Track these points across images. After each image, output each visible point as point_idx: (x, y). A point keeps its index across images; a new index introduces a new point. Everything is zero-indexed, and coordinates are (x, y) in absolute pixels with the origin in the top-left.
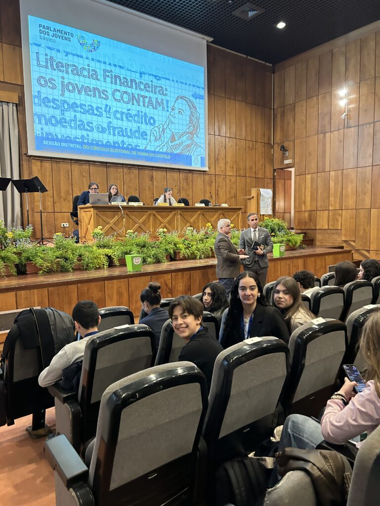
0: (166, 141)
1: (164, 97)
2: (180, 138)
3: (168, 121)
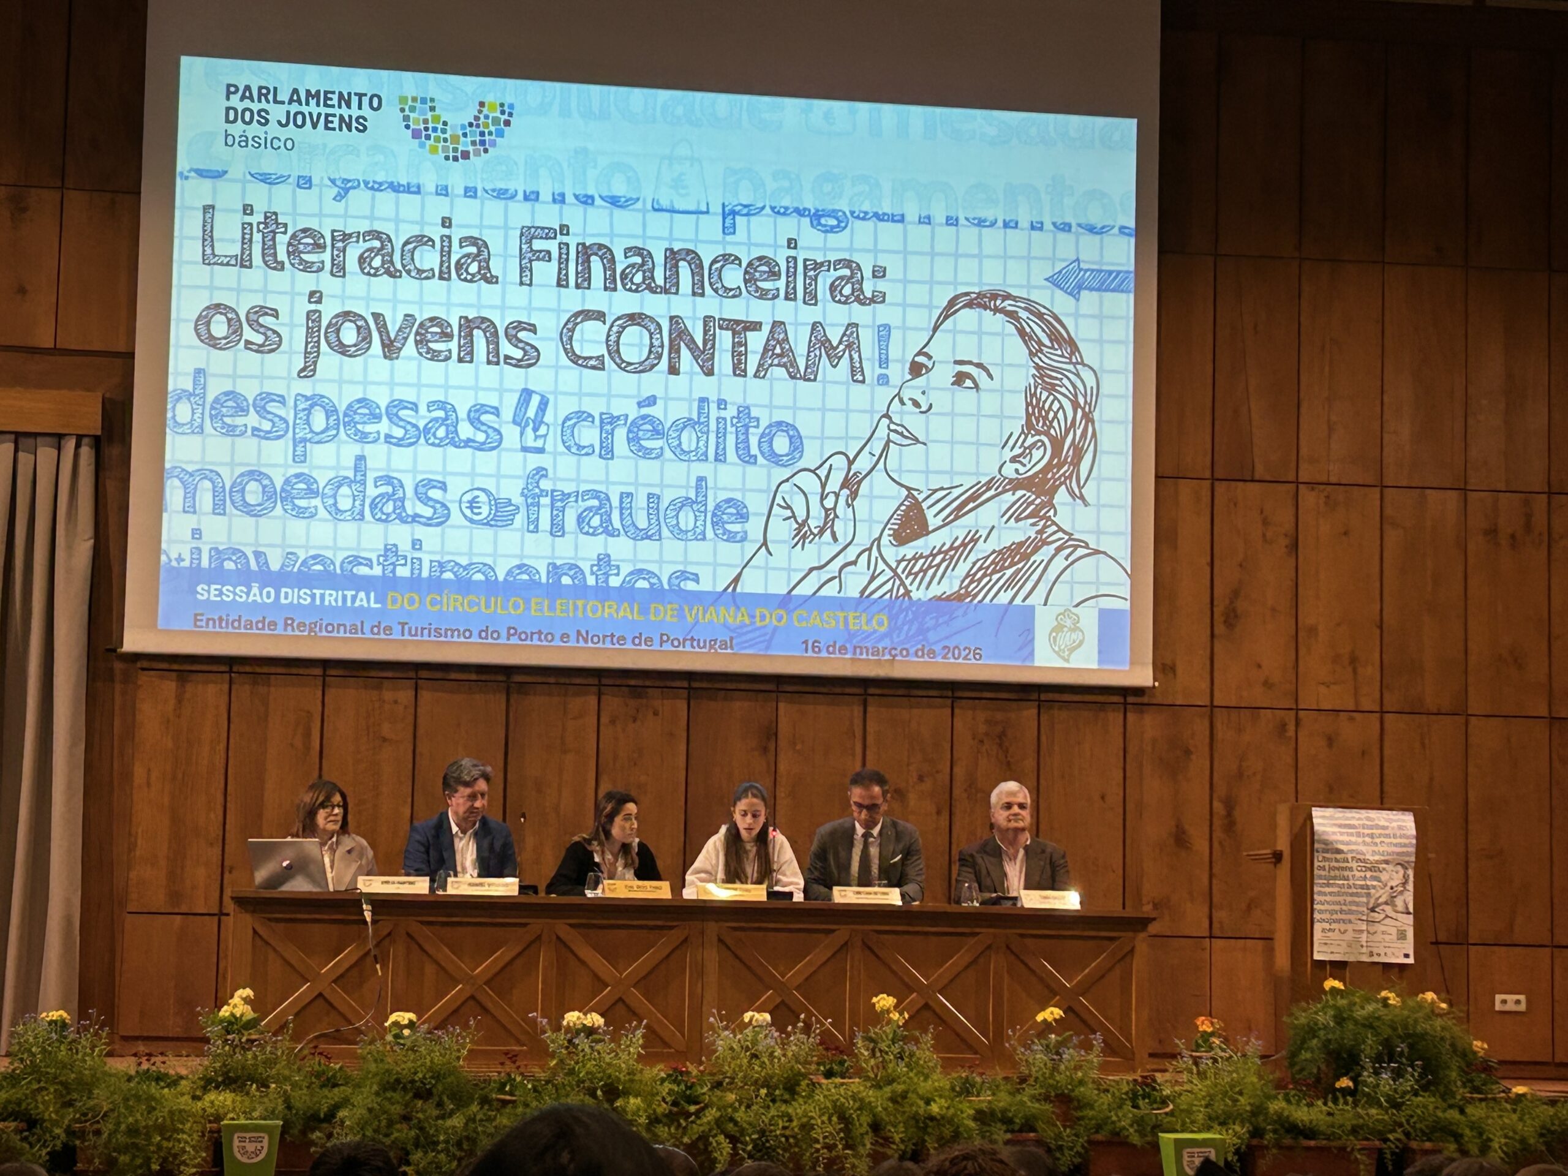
0: (863, 539)
1: (860, 313)
2: (958, 513)
3: (882, 432)
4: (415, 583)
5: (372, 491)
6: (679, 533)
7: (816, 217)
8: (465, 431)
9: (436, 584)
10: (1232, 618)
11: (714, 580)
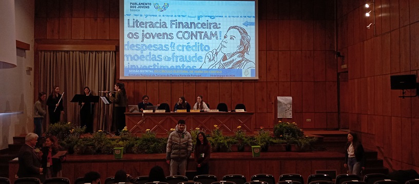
0: (218, 61)
1: (217, 30)
2: (231, 57)
3: (221, 46)
4: (158, 69)
5: (152, 57)
6: (193, 61)
7: (211, 17)
8: (164, 48)
9: (161, 69)
10: (270, 70)
11: (198, 67)
